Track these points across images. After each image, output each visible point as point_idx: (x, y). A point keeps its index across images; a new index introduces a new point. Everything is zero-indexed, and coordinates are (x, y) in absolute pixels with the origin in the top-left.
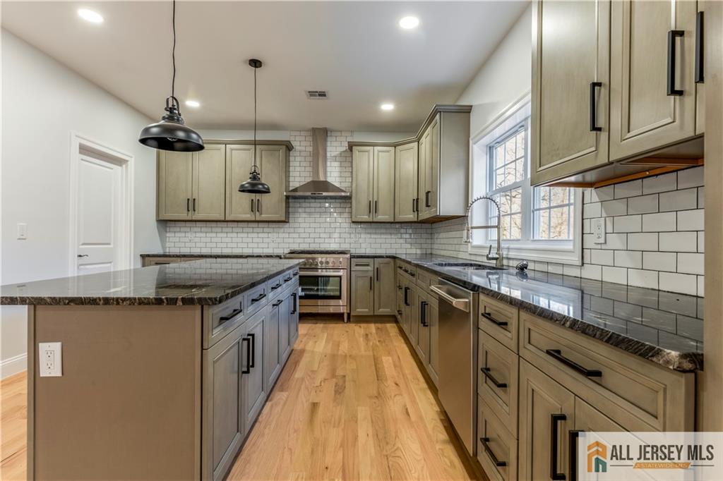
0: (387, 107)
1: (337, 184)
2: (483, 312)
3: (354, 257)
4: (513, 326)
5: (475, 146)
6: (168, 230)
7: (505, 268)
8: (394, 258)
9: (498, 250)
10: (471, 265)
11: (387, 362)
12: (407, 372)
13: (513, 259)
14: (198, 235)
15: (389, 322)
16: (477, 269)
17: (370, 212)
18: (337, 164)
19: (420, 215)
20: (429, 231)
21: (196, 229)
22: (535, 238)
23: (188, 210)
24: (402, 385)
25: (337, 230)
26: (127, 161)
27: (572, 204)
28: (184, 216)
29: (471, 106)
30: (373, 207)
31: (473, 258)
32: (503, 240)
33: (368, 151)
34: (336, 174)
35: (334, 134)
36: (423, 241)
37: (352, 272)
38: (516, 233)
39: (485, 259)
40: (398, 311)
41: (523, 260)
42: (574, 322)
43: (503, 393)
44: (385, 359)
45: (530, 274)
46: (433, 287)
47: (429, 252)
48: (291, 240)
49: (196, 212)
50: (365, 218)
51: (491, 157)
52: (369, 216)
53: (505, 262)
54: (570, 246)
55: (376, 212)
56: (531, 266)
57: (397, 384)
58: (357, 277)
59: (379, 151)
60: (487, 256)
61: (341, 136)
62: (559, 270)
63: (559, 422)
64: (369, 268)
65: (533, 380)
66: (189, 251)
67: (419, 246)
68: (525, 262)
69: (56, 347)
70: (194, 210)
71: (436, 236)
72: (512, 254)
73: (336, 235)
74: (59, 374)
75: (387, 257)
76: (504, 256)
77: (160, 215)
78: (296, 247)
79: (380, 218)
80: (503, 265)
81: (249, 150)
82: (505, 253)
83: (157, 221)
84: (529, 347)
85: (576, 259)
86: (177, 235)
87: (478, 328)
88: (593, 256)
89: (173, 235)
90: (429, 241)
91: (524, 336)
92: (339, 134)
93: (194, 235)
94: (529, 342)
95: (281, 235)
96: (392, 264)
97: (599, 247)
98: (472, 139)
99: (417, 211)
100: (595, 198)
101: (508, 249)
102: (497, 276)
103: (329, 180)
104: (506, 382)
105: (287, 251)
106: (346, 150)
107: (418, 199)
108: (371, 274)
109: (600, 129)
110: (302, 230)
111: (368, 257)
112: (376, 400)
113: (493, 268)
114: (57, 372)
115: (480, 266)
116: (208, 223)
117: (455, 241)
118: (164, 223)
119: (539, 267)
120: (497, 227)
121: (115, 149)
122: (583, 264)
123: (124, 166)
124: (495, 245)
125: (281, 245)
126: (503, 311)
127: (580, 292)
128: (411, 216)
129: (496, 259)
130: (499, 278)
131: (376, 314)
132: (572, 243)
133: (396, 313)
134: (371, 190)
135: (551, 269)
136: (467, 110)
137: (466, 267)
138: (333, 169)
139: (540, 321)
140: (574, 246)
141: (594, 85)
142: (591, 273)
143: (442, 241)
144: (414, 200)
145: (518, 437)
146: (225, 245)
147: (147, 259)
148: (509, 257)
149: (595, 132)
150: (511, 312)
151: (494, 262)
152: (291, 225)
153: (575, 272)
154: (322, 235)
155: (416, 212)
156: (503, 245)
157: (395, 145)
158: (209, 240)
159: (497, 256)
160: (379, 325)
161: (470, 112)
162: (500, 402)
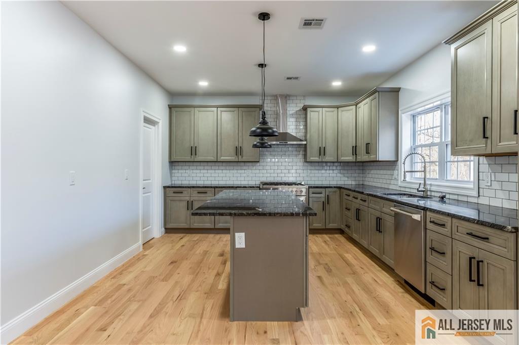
0: (337, 84)
1: (294, 134)
2: (429, 220)
3: (311, 187)
4: (448, 225)
5: (403, 115)
6: (173, 168)
7: (428, 196)
8: (340, 188)
9: (424, 186)
10: (405, 194)
11: (349, 257)
12: (364, 262)
13: (434, 191)
14: (194, 171)
15: (336, 233)
16: (408, 197)
17: (320, 155)
18: (293, 120)
19: (358, 157)
20: (361, 168)
21: (193, 168)
22: (448, 179)
23: (192, 154)
24: (365, 268)
25: (294, 168)
26: (159, 123)
27: (472, 161)
28: (188, 158)
29: (400, 88)
30: (322, 151)
31: (402, 189)
32: (428, 179)
33: (318, 112)
34: (293, 127)
35: (291, 98)
36: (356, 175)
37: (310, 198)
38: (436, 175)
39: (416, 191)
40: (346, 225)
41: (442, 192)
42: (478, 221)
43: (442, 257)
44: (346, 255)
45: (447, 201)
46: (392, 208)
47: (361, 183)
48: (261, 175)
49: (197, 156)
50: (316, 159)
51: (414, 122)
52: (319, 158)
53: (429, 193)
54: (471, 186)
55: (324, 155)
56: (447, 196)
57: (362, 268)
58: (313, 201)
59: (326, 111)
60: (418, 189)
61: (297, 99)
62: (465, 199)
63: (472, 259)
64: (322, 195)
65: (460, 247)
66: (195, 183)
67: (353, 179)
68: (444, 194)
69: (243, 234)
70: (196, 154)
71: (368, 171)
72: (433, 188)
73: (293, 171)
74: (244, 247)
75: (335, 187)
76: (428, 189)
77: (172, 158)
78: (264, 180)
79: (327, 159)
80: (428, 195)
81: (233, 111)
82: (428, 187)
83: (169, 162)
84: (457, 233)
85: (475, 193)
86: (180, 171)
87: (426, 229)
88: (484, 192)
89: (177, 171)
90: (361, 175)
91: (454, 229)
92: (295, 98)
93: (192, 171)
94: (457, 232)
95: (253, 171)
96: (339, 192)
97: (488, 187)
98: (401, 111)
99: (356, 154)
100: (485, 162)
101: (431, 185)
102: (424, 202)
103: (289, 131)
104: (445, 251)
105: (258, 183)
106: (300, 110)
107: (356, 146)
108: (323, 199)
109: (487, 138)
110: (269, 168)
111: (321, 187)
112: (353, 275)
113: (422, 197)
114: (243, 246)
115: (411, 195)
116: (201, 163)
117: (387, 177)
118: (173, 163)
119: (452, 197)
120: (423, 171)
121: (156, 116)
122: (479, 196)
123: (156, 126)
124: (422, 182)
125: (254, 178)
126: (442, 220)
127: (478, 211)
128: (350, 158)
129: (423, 191)
130: (425, 203)
131: (327, 227)
132: (472, 184)
133: (343, 227)
134: (321, 138)
135: (460, 198)
136: (397, 91)
137: (402, 196)
138: (291, 123)
139: (463, 222)
140: (474, 185)
141: (484, 118)
142: (483, 201)
143: (374, 176)
144: (353, 147)
145: (452, 273)
146: (213, 179)
147: (167, 189)
148: (432, 190)
149: (485, 139)
150: (448, 220)
151: (422, 193)
152: (261, 164)
153: (475, 200)
154: (283, 171)
155: (355, 156)
156: (428, 182)
157: (338, 107)
158: (202, 175)
159: (424, 189)
160: (330, 236)
161: (398, 92)
162: (442, 261)
